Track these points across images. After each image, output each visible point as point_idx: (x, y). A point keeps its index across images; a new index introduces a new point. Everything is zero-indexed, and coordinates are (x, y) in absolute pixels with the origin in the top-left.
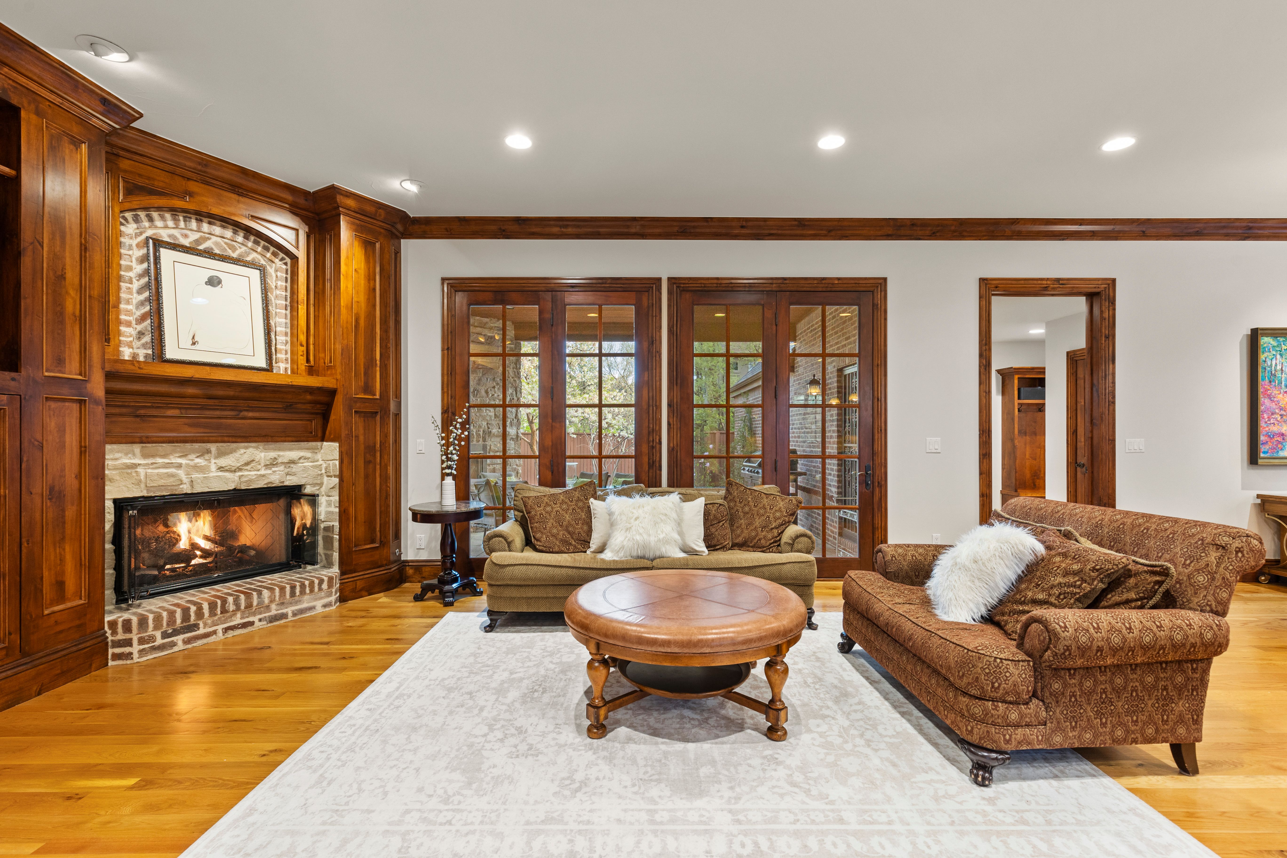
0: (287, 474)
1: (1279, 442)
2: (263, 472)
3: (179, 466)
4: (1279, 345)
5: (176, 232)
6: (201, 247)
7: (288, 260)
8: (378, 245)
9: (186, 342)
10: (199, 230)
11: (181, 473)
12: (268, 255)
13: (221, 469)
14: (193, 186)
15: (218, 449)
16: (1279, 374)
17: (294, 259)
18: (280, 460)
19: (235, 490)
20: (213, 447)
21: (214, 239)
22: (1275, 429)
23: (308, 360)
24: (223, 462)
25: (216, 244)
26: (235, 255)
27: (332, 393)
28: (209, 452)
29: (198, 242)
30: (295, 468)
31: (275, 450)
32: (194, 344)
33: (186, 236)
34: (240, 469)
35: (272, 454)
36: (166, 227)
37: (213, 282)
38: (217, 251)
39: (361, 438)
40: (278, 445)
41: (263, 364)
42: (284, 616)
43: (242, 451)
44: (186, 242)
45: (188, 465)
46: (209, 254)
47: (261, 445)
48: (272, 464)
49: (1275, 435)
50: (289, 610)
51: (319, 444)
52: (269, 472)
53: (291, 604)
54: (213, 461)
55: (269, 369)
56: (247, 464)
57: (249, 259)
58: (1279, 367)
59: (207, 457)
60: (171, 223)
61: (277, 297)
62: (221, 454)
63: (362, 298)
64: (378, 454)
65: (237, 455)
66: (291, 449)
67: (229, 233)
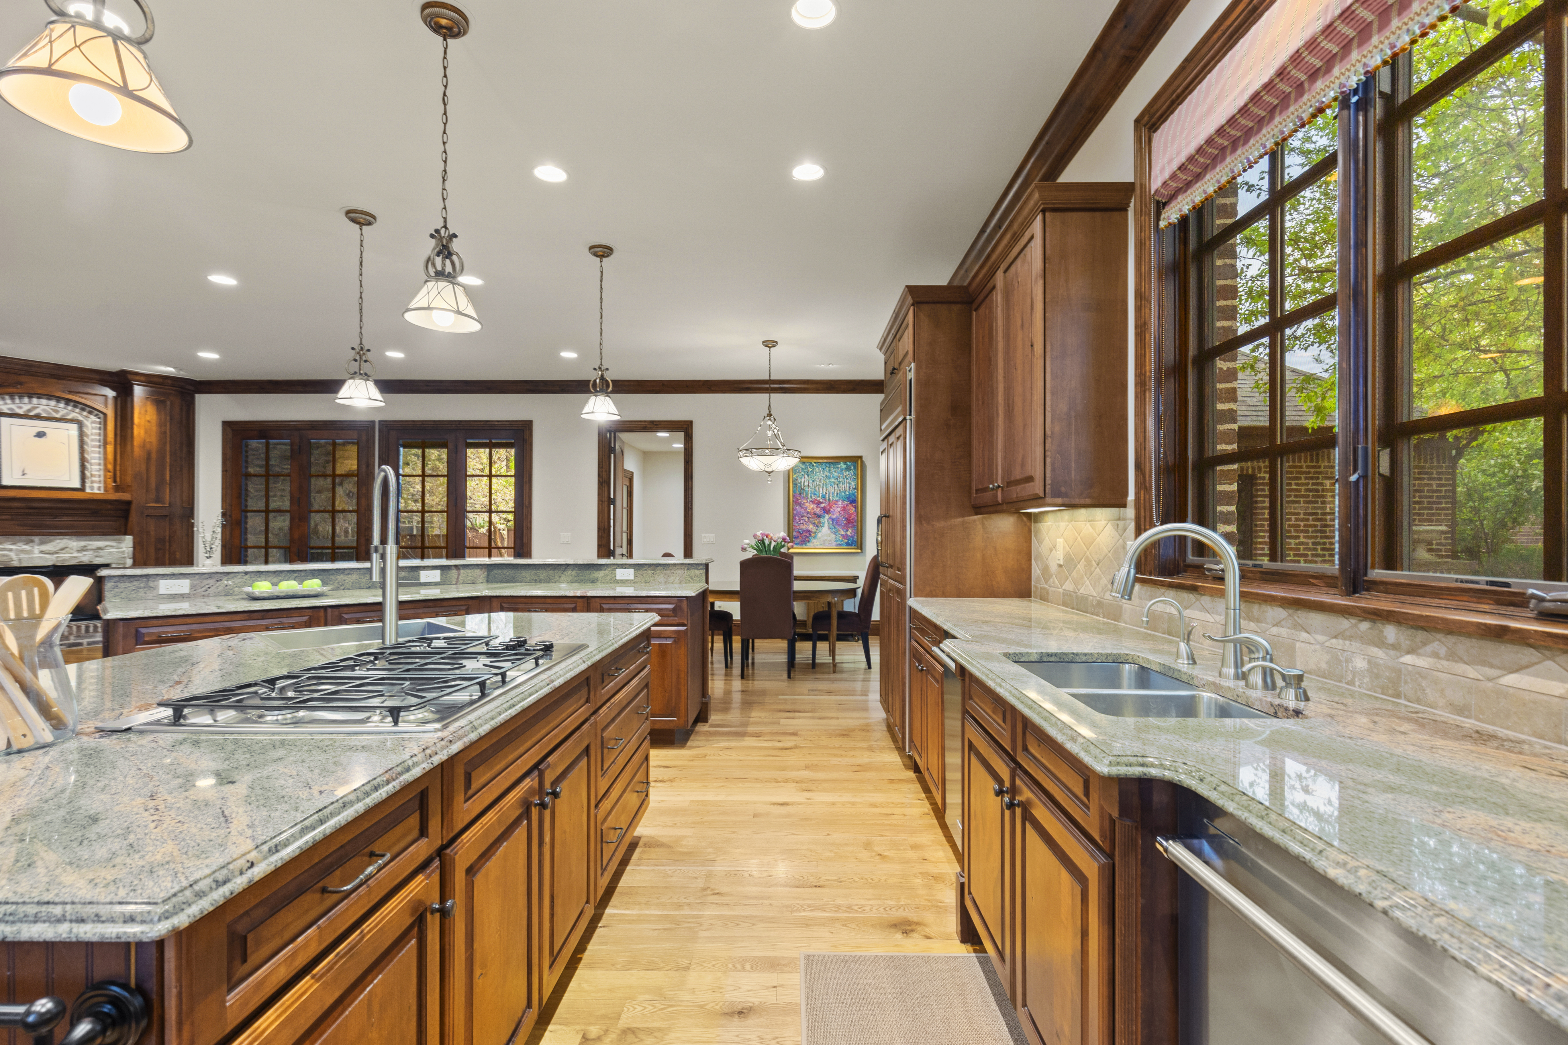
0: (97, 556)
1: (807, 537)
2: (75, 555)
3: (11, 550)
4: (806, 468)
5: (13, 406)
6: (32, 414)
7: (101, 415)
8: (168, 403)
9: (17, 473)
10: (30, 403)
11: (12, 555)
12: (85, 413)
13: (42, 552)
14: (23, 378)
15: (40, 540)
16: (806, 489)
17: (105, 415)
18: (89, 547)
19: (53, 566)
20: (36, 539)
21: (42, 407)
22: (804, 527)
23: (115, 481)
24: (44, 548)
25: (44, 410)
26: (58, 416)
27: (129, 503)
28: (32, 541)
29: (29, 410)
30: (102, 553)
31: (85, 540)
32: (24, 475)
33: (20, 408)
34: (56, 553)
35: (83, 543)
36: (6, 404)
37: (40, 435)
38: (44, 415)
39: (153, 533)
40: (88, 537)
41: (77, 484)
42: (80, 644)
43: (58, 541)
44: (21, 412)
45: (17, 550)
46: (38, 417)
47: (74, 538)
48: (83, 550)
49: (804, 531)
50: (85, 641)
51: (122, 537)
52: (80, 555)
53: (86, 637)
54: (36, 547)
55: (82, 489)
56: (63, 549)
57: (69, 417)
58: (806, 484)
59: (31, 544)
60: (9, 401)
61: (93, 440)
62: (42, 543)
63: (153, 439)
64: (167, 544)
65: (54, 543)
66: (98, 540)
67: (53, 403)
